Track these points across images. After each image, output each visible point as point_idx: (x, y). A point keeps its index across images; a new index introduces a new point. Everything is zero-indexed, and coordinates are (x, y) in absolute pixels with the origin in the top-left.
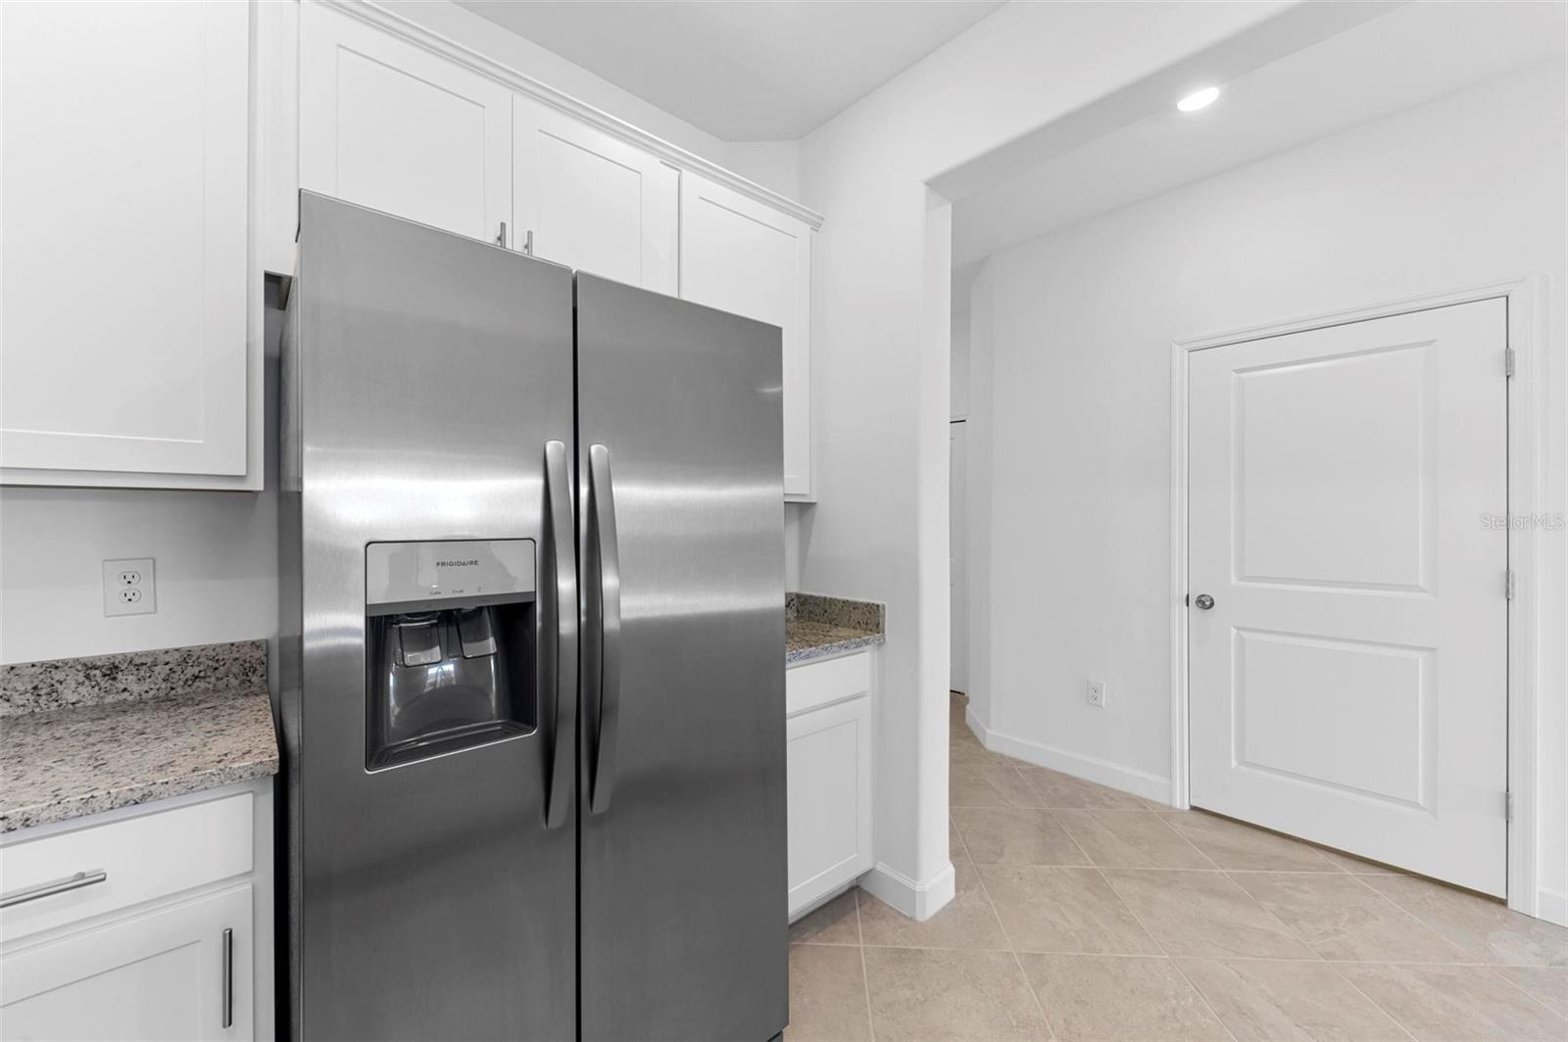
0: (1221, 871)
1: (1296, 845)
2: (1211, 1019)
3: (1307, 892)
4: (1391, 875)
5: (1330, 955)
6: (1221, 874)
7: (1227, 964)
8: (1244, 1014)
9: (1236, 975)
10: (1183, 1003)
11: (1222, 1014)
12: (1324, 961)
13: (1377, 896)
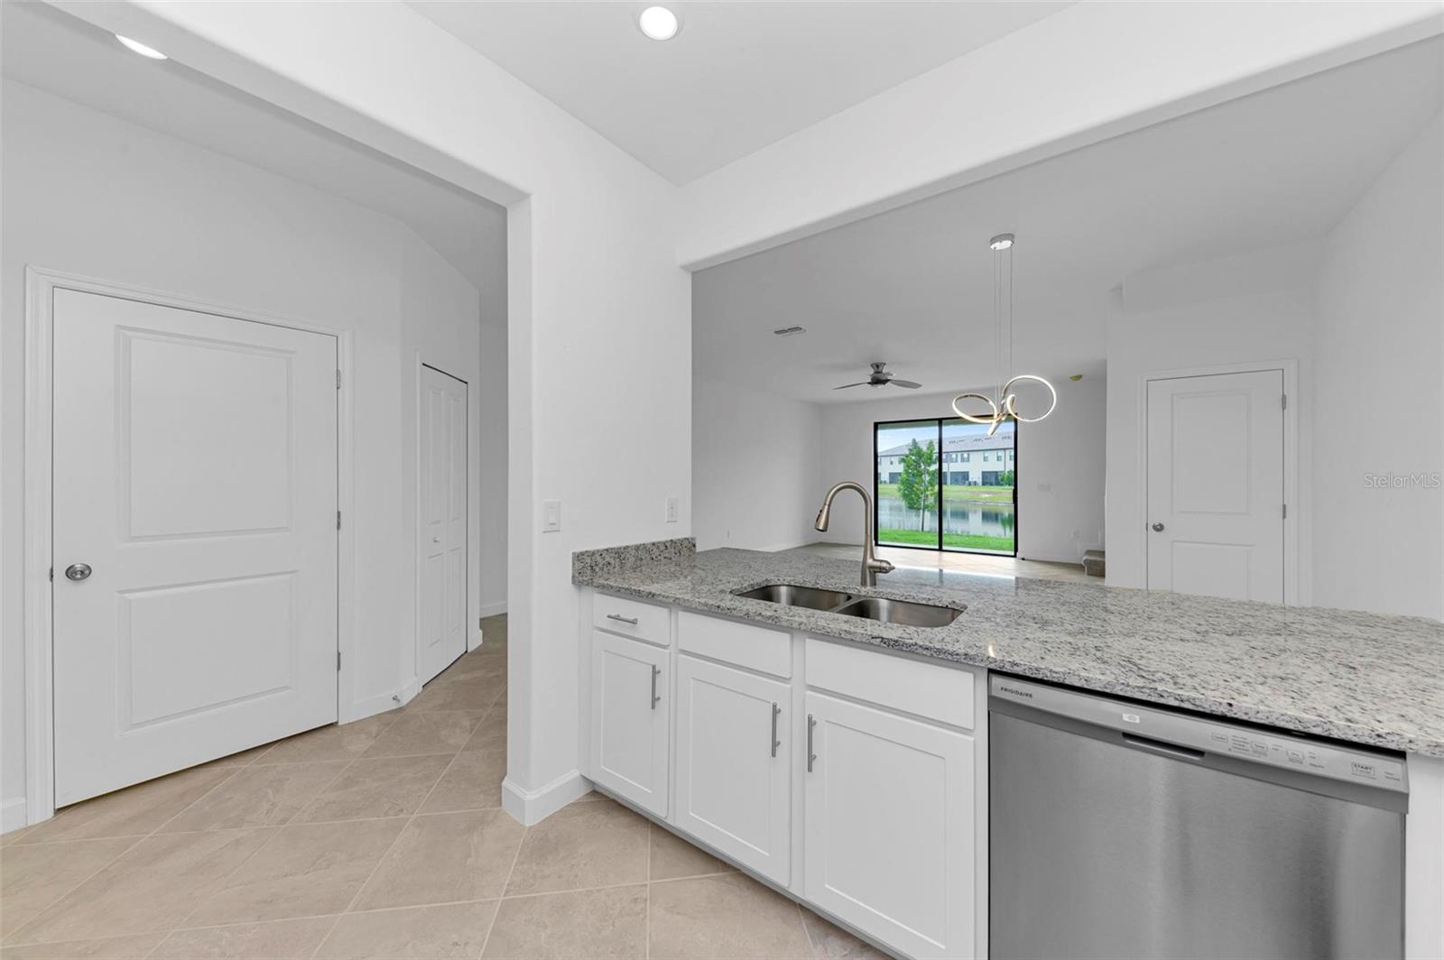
0: (149, 836)
1: (189, 775)
2: (254, 928)
3: (232, 798)
4: (270, 750)
5: (284, 821)
6: (151, 838)
7: (227, 888)
8: (271, 901)
9: (241, 887)
10: (224, 943)
11: (259, 917)
12: (284, 826)
13: (275, 767)
